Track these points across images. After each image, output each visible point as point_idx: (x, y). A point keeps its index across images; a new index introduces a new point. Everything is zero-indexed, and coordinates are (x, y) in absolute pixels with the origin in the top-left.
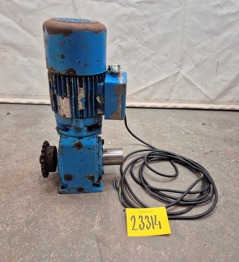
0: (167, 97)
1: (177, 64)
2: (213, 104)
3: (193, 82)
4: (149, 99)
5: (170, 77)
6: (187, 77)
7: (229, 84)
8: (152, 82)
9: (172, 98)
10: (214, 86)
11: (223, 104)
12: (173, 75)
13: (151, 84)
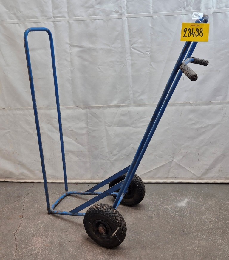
0: (166, 176)
1: (171, 156)
2: (200, 179)
3: (183, 166)
4: (154, 178)
5: (166, 164)
6: (179, 163)
7: (208, 167)
8: (155, 167)
9: (169, 177)
10: (199, 168)
11: (207, 179)
12: (169, 163)
13: (154, 168)
